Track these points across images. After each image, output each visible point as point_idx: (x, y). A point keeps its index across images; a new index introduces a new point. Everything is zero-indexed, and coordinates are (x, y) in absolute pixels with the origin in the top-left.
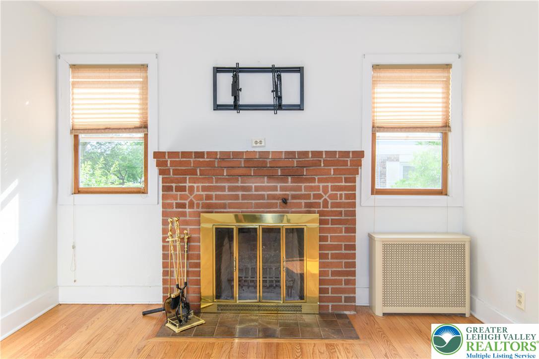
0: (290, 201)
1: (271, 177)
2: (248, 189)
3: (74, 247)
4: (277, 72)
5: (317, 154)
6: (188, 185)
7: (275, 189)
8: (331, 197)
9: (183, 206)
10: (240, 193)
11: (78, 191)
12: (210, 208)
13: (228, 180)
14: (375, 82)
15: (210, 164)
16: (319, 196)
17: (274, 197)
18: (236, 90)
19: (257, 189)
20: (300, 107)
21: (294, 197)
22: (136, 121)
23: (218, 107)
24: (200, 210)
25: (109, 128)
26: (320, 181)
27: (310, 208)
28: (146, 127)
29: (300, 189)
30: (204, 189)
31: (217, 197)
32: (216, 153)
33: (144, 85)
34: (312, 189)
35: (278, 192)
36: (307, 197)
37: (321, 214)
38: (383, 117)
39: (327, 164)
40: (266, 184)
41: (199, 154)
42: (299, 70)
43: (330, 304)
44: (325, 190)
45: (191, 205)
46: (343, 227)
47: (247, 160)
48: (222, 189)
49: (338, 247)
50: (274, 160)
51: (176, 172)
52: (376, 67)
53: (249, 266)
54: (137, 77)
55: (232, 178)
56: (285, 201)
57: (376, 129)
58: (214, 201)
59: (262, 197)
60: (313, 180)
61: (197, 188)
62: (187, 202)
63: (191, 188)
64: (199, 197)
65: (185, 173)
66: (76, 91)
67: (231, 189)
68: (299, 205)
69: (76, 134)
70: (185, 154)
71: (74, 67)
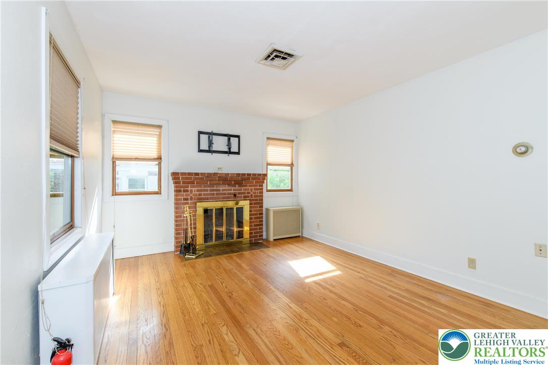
0: (237, 195)
1: (229, 185)
2: (219, 190)
3: (114, 227)
4: (229, 136)
5: (249, 175)
6: (189, 189)
7: (231, 190)
8: (254, 193)
9: (187, 199)
10: (215, 192)
11: (115, 193)
12: (201, 200)
13: (209, 187)
14: (268, 145)
15: (202, 179)
16: (249, 193)
17: (230, 194)
18: (210, 143)
19: (223, 190)
20: (238, 153)
21: (239, 193)
22: (155, 155)
23: (200, 151)
24: (196, 201)
25: (138, 159)
26: (249, 186)
27: (245, 198)
28: (161, 159)
29: (241, 190)
30: (198, 191)
31: (204, 195)
32: (205, 173)
33: (160, 136)
34: (246, 189)
35: (232, 192)
36: (244, 193)
37: (250, 200)
38: (270, 159)
39: (253, 179)
40: (227, 188)
41: (197, 174)
42: (238, 137)
43: (253, 239)
44: (251, 190)
45: (191, 199)
46: (258, 205)
47: (219, 177)
48: (207, 190)
49: (256, 214)
50: (231, 177)
52: (268, 138)
54: (156, 131)
55: (212, 185)
56: (235, 195)
57: (268, 164)
58: (203, 197)
59: (225, 194)
60: (247, 186)
61: (194, 190)
62: (189, 197)
63: (191, 191)
64: (195, 195)
65: (189, 183)
66: (115, 135)
67: (211, 190)
68: (241, 197)
69: (114, 160)
70: (189, 174)
71: (114, 122)
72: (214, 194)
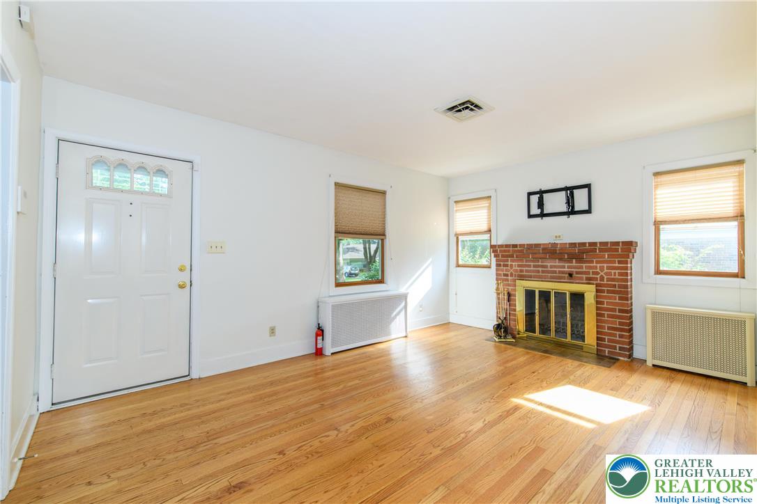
0: (574, 275)
1: (561, 259)
2: (546, 267)
3: (456, 294)
4: (571, 190)
5: (594, 244)
6: (509, 263)
7: (564, 267)
8: (606, 274)
9: (507, 275)
10: (540, 269)
11: (458, 266)
12: (522, 278)
13: (533, 261)
14: (656, 187)
15: (522, 251)
16: (597, 273)
17: (563, 272)
18: (541, 204)
19: (551, 267)
20: (589, 211)
21: (577, 273)
22: (485, 228)
23: (530, 216)
24: (517, 278)
25: (473, 233)
26: (597, 262)
27: (589, 281)
28: (490, 231)
29: (582, 267)
30: (519, 266)
31: (527, 271)
32: (524, 245)
33: (489, 207)
34: (590, 268)
35: (566, 269)
36: (588, 273)
37: (597, 285)
38: (662, 212)
39: (601, 250)
40: (557, 264)
41: (515, 246)
42: (588, 186)
43: (607, 350)
44: (602, 269)
45: (512, 275)
46: (617, 296)
47: (543, 249)
48: (529, 266)
49: (614, 310)
50: (561, 249)
51: (503, 256)
52: (656, 174)
53: (562, 321)
54: (485, 203)
55: (536, 259)
56: (571, 275)
57: (657, 224)
58: (524, 273)
59: (555, 272)
60: (592, 262)
61: (514, 265)
62: (509, 273)
63: (511, 266)
64: (516, 271)
65: (507, 256)
66: (457, 214)
67: (534, 266)
68: (581, 278)
69: (457, 236)
70: (507, 246)
71: (456, 202)
72: (538, 272)
